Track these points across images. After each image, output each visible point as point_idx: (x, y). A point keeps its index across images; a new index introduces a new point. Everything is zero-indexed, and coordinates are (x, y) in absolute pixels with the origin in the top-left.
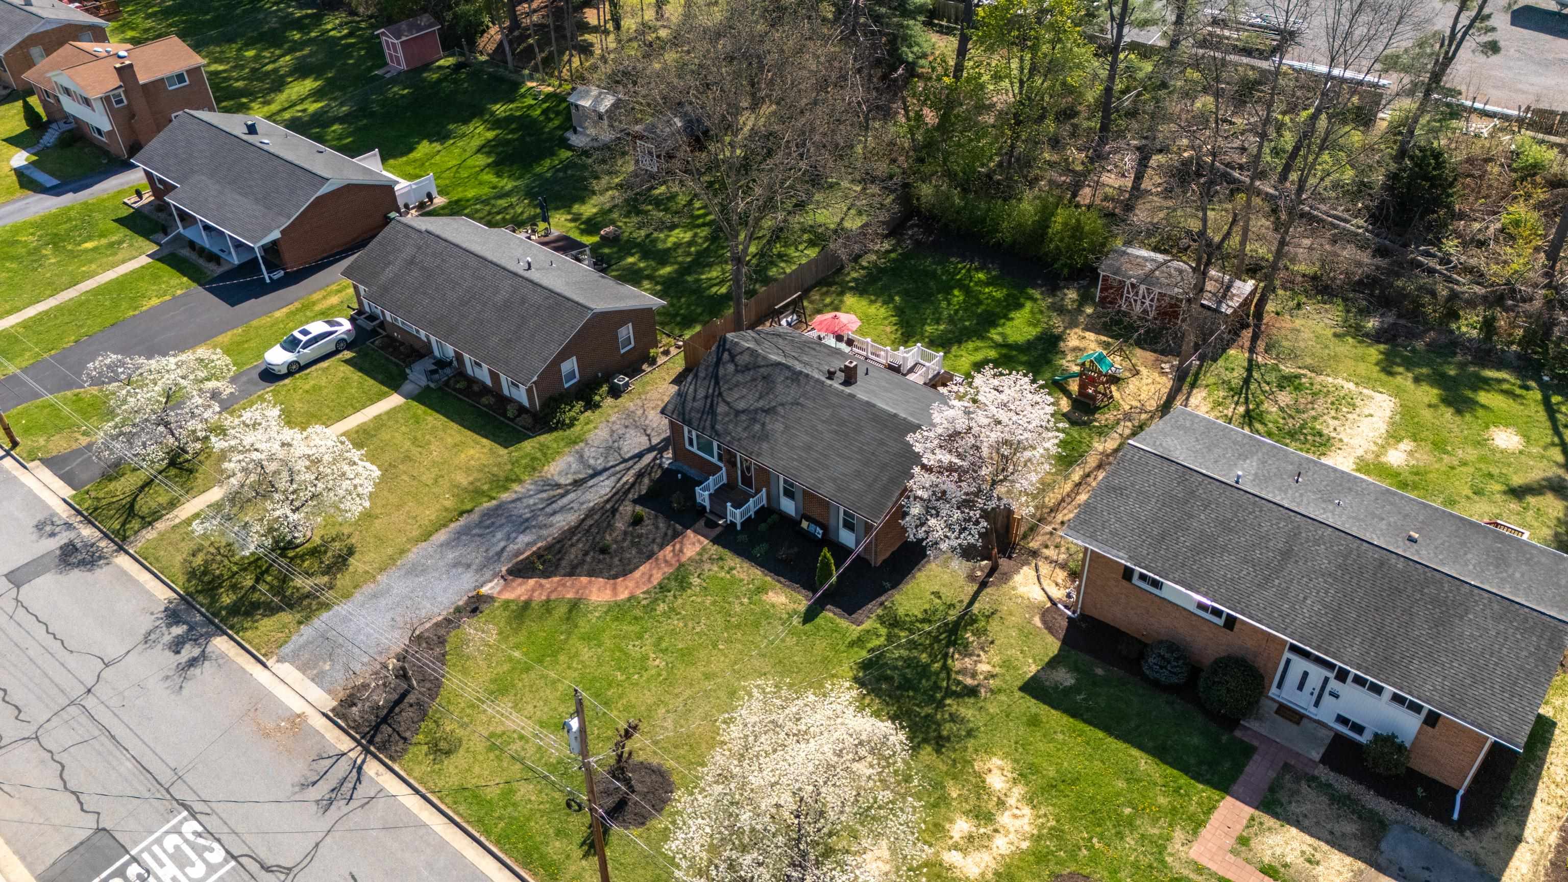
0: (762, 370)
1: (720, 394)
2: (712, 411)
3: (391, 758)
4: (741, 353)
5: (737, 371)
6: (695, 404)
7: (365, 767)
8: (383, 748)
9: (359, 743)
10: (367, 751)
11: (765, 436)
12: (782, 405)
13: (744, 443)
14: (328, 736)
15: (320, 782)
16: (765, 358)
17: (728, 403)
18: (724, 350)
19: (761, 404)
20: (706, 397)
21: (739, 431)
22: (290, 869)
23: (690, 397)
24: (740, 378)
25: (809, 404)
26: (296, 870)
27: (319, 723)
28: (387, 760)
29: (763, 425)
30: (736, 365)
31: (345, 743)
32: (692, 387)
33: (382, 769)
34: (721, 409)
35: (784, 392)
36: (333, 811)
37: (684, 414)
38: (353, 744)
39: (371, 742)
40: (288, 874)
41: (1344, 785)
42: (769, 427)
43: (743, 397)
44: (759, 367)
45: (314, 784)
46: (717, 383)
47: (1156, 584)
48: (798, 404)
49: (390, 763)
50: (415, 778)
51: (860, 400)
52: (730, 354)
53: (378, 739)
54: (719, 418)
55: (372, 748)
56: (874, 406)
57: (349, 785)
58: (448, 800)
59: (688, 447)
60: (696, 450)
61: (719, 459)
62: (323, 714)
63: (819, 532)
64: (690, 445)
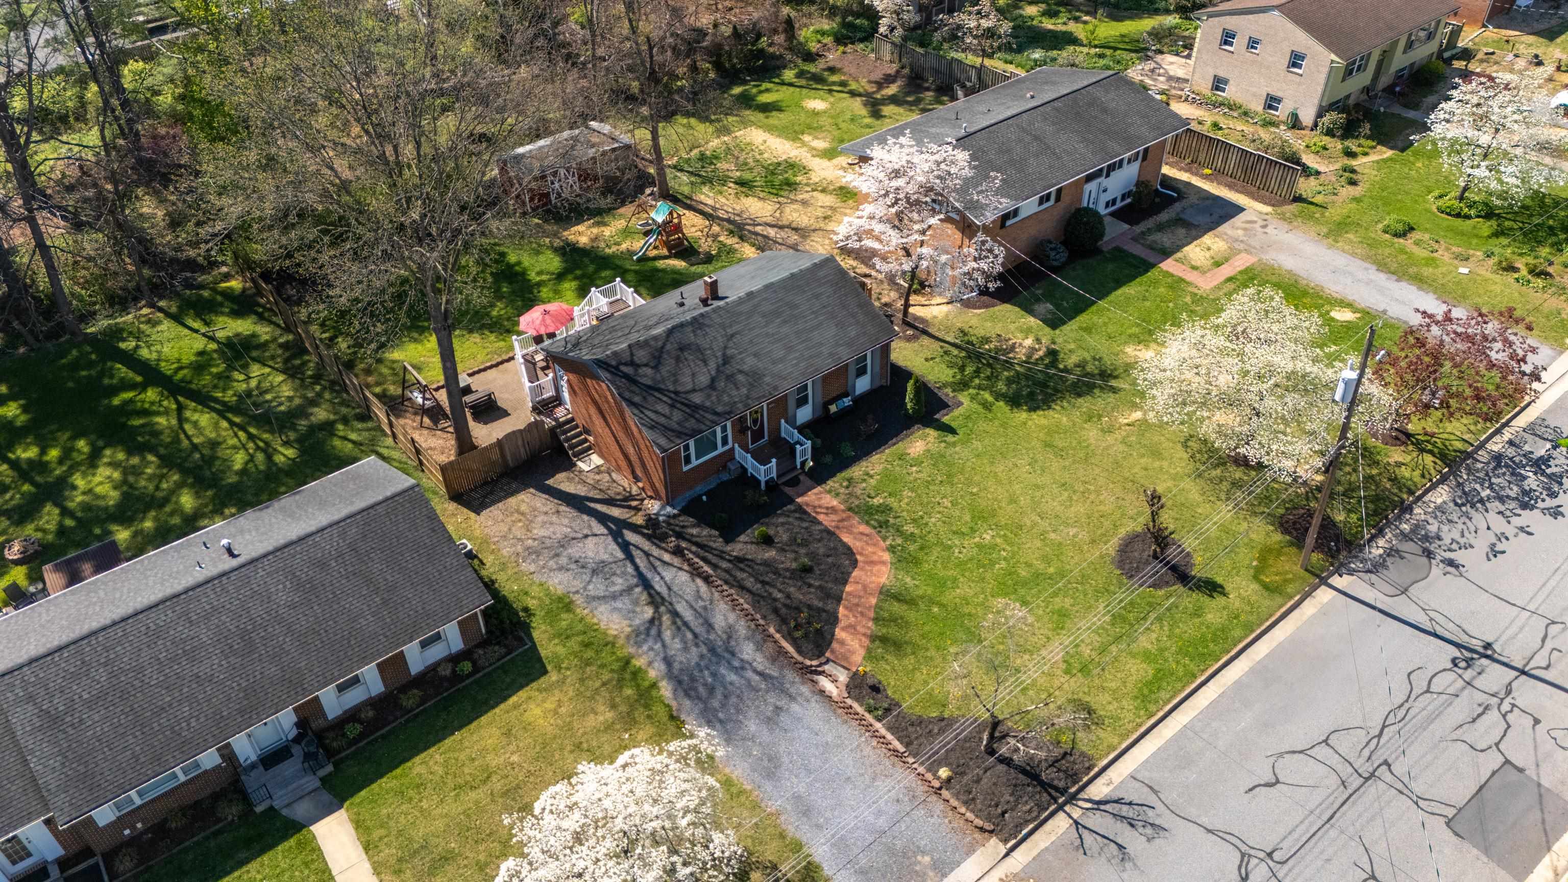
0: (668, 347)
1: (676, 393)
2: (696, 408)
3: (1090, 769)
4: (632, 355)
5: (656, 367)
6: (675, 419)
7: (1097, 798)
8: (1074, 777)
9: (1061, 808)
10: (1073, 798)
11: (755, 377)
12: (726, 348)
13: (754, 395)
14: (1043, 845)
15: (1119, 841)
16: (655, 338)
17: (694, 390)
18: (617, 368)
19: (712, 365)
20: (672, 406)
21: (737, 394)
22: (1243, 855)
23: (662, 420)
24: (664, 370)
25: (735, 328)
26: (1244, 848)
27: (1022, 857)
28: (1092, 773)
29: (741, 372)
30: (646, 365)
31: (1059, 825)
32: (647, 413)
33: (1100, 781)
34: (697, 399)
35: (712, 341)
36: (1165, 820)
37: (680, 433)
38: (1061, 815)
39: (1063, 792)
40: (1250, 856)
41: (1150, 223)
42: (746, 368)
43: (693, 375)
44: (662, 347)
45: (1120, 847)
46: (659, 390)
47: (1016, 212)
48: (732, 336)
49: (1096, 769)
50: (1120, 743)
51: (759, 291)
52: (626, 364)
53: (1061, 784)
54: (708, 404)
55: (1073, 790)
56: (772, 284)
57: (1125, 810)
58: (1153, 706)
59: (685, 469)
60: (695, 463)
61: (725, 441)
62: (1007, 855)
63: (847, 401)
64: (688, 460)
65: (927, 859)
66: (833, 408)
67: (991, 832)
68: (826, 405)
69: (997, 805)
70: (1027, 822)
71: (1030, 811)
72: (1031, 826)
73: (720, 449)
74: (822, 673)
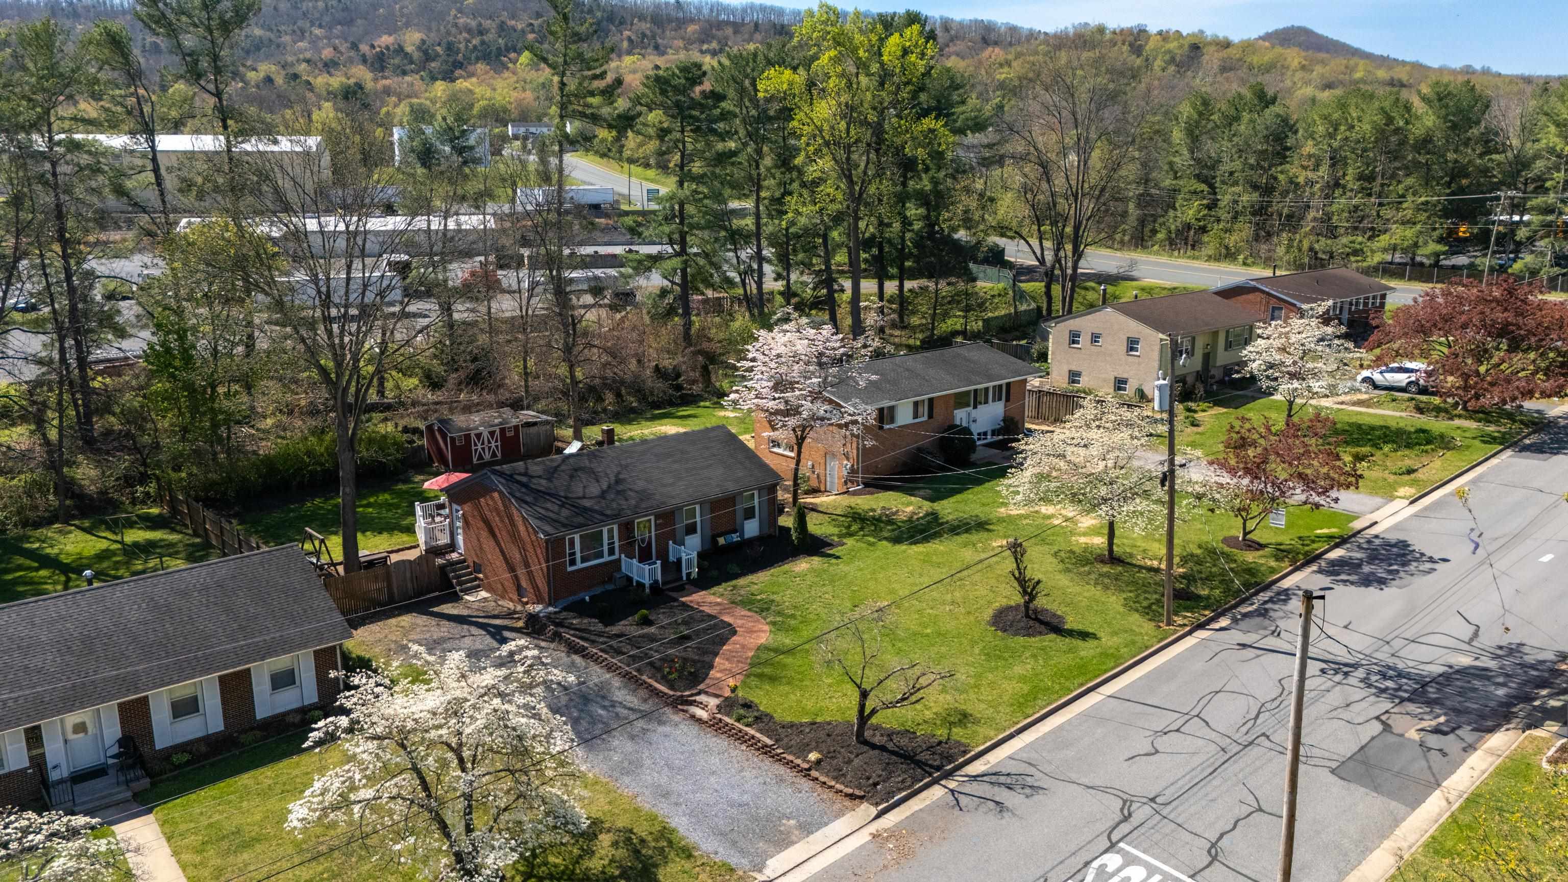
0: (563, 467)
2: (585, 509)
3: (965, 752)
6: (562, 514)
7: (974, 774)
8: (949, 758)
9: (936, 781)
10: (949, 774)
11: (645, 494)
12: (619, 473)
13: (642, 505)
14: (916, 808)
15: (997, 799)
17: (584, 498)
19: (604, 483)
20: (563, 506)
21: (624, 503)
22: (1125, 802)
23: (551, 515)
24: (556, 482)
26: (1125, 797)
27: (892, 819)
28: (968, 756)
29: (631, 490)
31: (937, 793)
32: (536, 508)
34: (586, 503)
35: (606, 467)
36: (1045, 782)
37: (567, 525)
38: (937, 787)
39: (938, 768)
40: (1132, 801)
45: (997, 803)
46: (551, 495)
48: (626, 466)
49: (973, 753)
50: (996, 736)
53: (936, 762)
55: (949, 768)
57: (1002, 779)
58: (1029, 711)
59: (570, 569)
60: (580, 565)
61: (611, 552)
62: (878, 816)
63: (735, 538)
64: (573, 562)
65: (792, 822)
66: (721, 541)
67: (861, 798)
68: (714, 538)
69: (868, 778)
70: (900, 790)
71: (903, 781)
72: (904, 793)
73: (606, 558)
74: (692, 703)
